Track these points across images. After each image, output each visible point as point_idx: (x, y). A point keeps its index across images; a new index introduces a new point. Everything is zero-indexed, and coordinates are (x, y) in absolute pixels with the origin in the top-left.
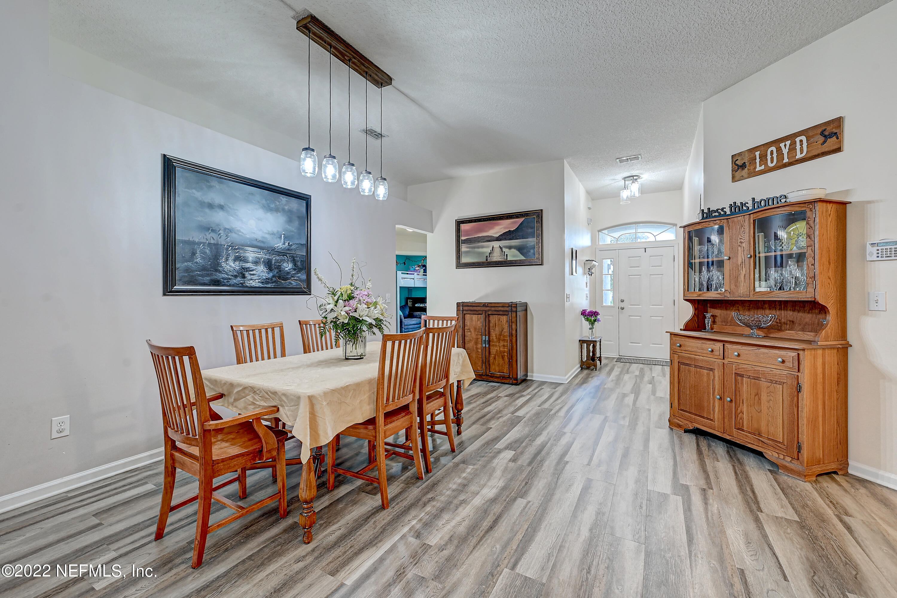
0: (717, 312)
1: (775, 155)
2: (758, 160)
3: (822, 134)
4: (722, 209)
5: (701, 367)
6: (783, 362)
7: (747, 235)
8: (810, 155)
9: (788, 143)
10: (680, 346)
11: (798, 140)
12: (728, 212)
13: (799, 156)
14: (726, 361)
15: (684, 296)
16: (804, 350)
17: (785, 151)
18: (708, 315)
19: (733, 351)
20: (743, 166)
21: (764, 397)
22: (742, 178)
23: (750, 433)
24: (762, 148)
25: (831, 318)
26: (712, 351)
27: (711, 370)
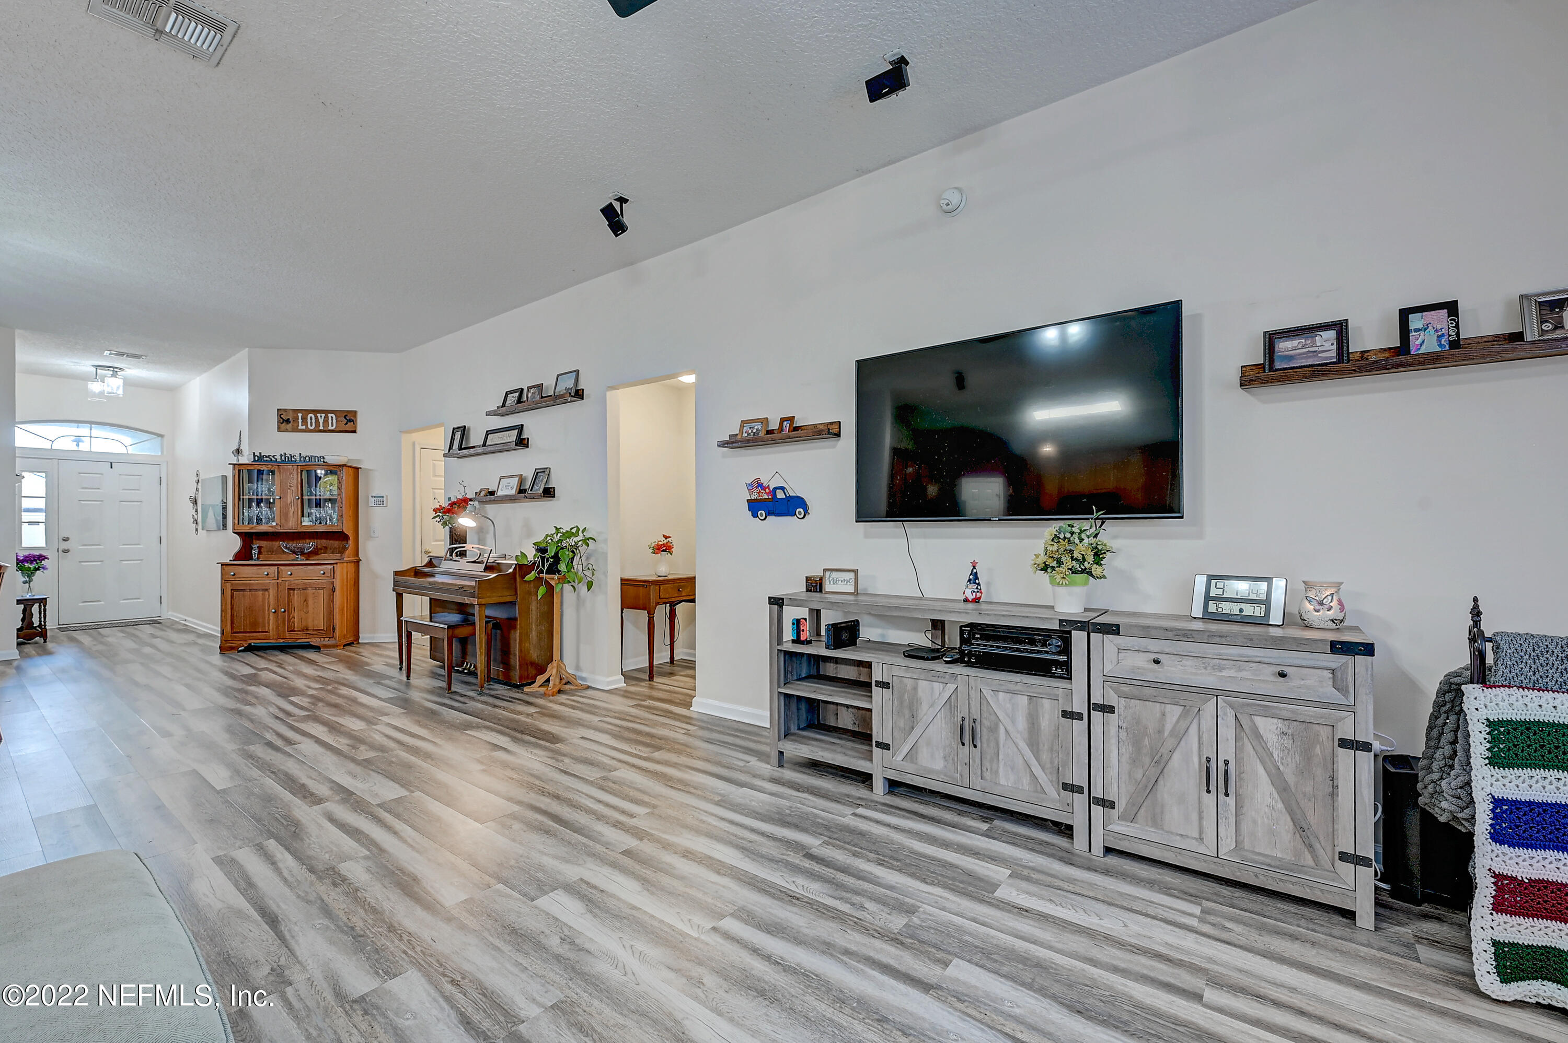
0: (263, 543)
1: (313, 421)
2: (300, 421)
3: (345, 417)
4: (274, 456)
5: (256, 590)
6: (324, 573)
7: (295, 481)
8: (338, 429)
9: (323, 415)
10: (234, 575)
11: (330, 415)
12: (279, 460)
13: (330, 428)
14: (279, 581)
15: (234, 529)
16: (337, 563)
17: (321, 421)
18: (255, 546)
19: (287, 571)
20: (288, 421)
21: (310, 602)
22: (286, 430)
23: (299, 631)
24: (304, 412)
25: (351, 542)
26: (268, 574)
27: (267, 590)
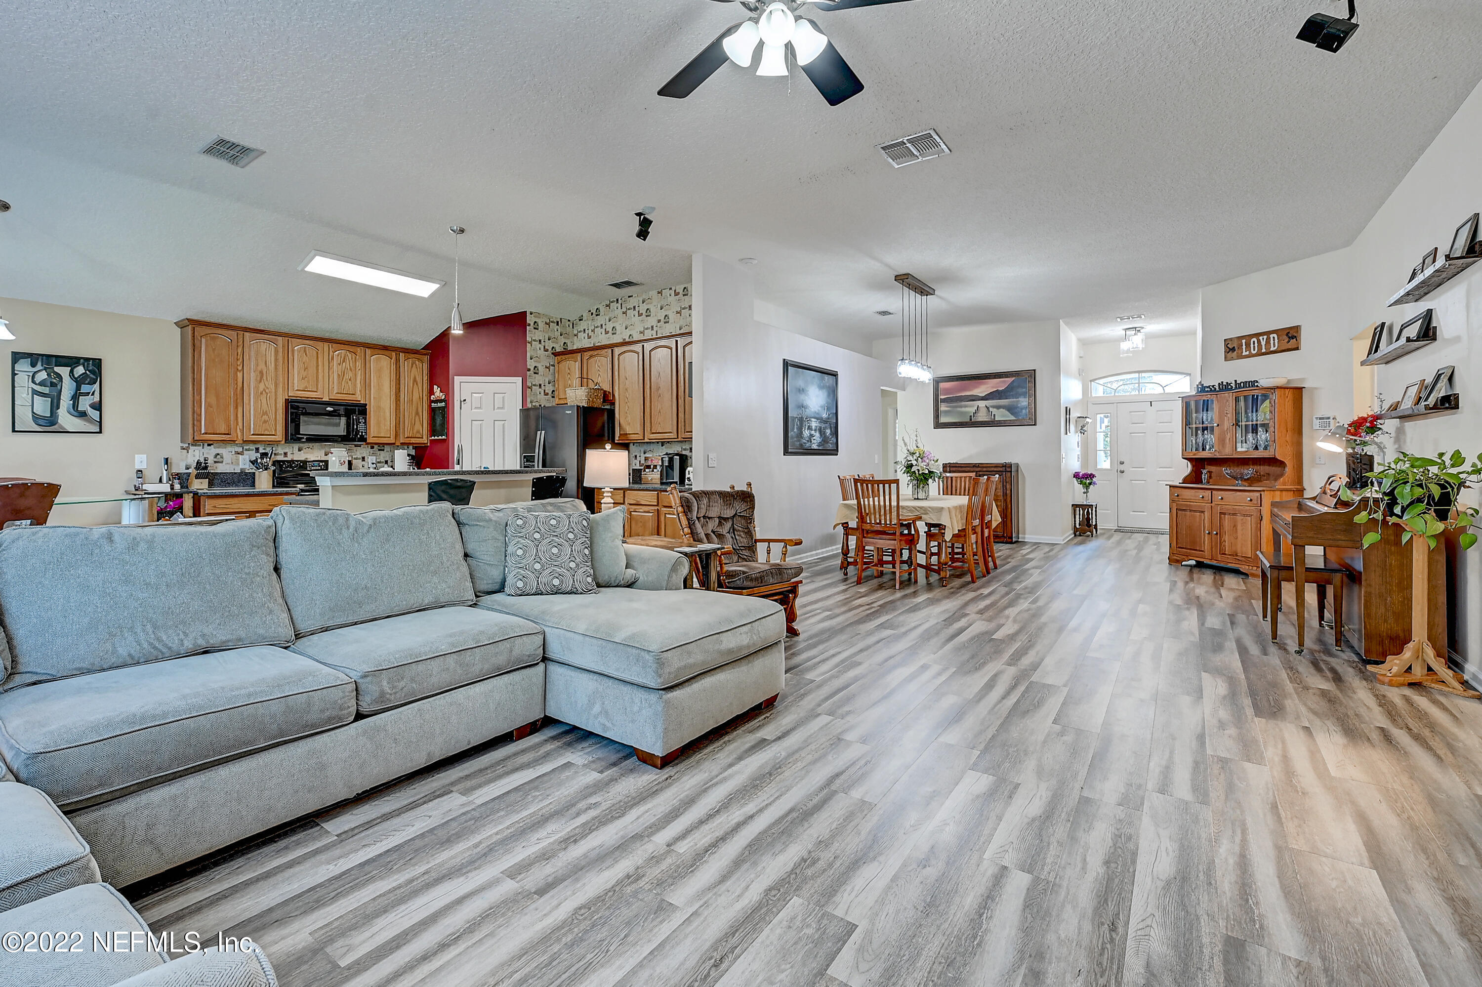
0: (1213, 469)
1: (1256, 345)
2: (1244, 347)
3: (1287, 335)
4: (1213, 386)
5: (1195, 511)
6: (1251, 500)
7: (1231, 407)
8: (1279, 349)
9: (1265, 337)
10: (1178, 496)
11: (1271, 336)
12: (1217, 389)
13: (1272, 349)
14: (1213, 505)
15: (1182, 455)
16: (1264, 491)
17: (1263, 343)
18: (1204, 471)
19: (1218, 495)
20: (1233, 349)
21: (1239, 527)
22: (1232, 359)
23: (1230, 555)
24: (1247, 338)
25: (1289, 470)
26: (1203, 497)
27: (1203, 512)
